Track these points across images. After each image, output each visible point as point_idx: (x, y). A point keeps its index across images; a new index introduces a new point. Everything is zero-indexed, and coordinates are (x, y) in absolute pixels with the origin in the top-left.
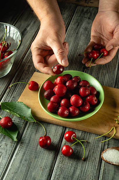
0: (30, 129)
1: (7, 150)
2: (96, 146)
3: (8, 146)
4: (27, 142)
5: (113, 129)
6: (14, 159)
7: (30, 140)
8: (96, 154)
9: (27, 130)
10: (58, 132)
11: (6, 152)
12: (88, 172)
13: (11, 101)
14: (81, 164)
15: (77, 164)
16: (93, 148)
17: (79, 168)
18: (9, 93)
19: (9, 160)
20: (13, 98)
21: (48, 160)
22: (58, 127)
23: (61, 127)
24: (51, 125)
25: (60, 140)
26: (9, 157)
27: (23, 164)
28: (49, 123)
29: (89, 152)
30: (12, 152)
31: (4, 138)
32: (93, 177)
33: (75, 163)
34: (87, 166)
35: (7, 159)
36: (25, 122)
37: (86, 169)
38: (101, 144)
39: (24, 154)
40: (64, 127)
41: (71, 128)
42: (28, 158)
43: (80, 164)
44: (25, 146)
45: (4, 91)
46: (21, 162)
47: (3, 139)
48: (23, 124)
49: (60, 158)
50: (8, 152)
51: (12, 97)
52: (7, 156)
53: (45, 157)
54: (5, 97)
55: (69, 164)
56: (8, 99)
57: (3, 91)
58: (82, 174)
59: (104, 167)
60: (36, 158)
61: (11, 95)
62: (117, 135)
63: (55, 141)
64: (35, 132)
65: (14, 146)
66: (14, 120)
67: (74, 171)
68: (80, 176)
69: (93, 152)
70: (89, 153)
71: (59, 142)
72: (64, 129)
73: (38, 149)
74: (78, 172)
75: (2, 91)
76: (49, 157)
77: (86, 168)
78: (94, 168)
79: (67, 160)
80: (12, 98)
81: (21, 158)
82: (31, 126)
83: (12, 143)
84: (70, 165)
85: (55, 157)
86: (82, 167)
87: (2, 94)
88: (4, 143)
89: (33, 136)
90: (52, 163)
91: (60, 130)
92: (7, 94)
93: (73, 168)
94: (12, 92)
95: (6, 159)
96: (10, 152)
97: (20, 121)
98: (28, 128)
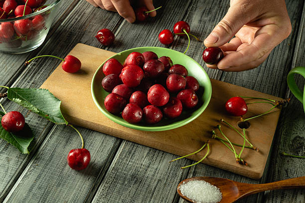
0: (55, 137)
1: (8, 168)
2: (171, 175)
3: (12, 162)
4: (47, 158)
5: (206, 146)
6: (19, 185)
7: (52, 156)
8: (169, 188)
9: (51, 137)
10: (105, 146)
11: (6, 172)
16: (166, 177)
18: (27, 75)
19: (9, 185)
20: (33, 83)
21: (80, 190)
22: (108, 138)
23: (113, 139)
24: (95, 133)
25: (107, 160)
26: (10, 180)
27: (34, 195)
28: (92, 130)
29: (158, 183)
30: (17, 173)
31: (6, 148)
35: (6, 184)
36: (49, 125)
38: (181, 173)
39: (39, 177)
40: (117, 138)
41: (130, 142)
42: (45, 184)
44: (42, 164)
45: (18, 72)
46: (30, 190)
47: (3, 150)
48: (43, 129)
49: (103, 190)
50: (9, 171)
51: (32, 82)
52: (7, 178)
53: (76, 186)
54: (19, 82)
55: (117, 201)
56: (23, 85)
57: (16, 72)
60: (59, 185)
61: (31, 80)
63: (99, 160)
64: (64, 143)
65: (22, 162)
66: (29, 119)
69: (165, 184)
70: (157, 185)
71: (106, 163)
72: (118, 142)
73: (65, 171)
75: (14, 72)
76: (84, 186)
81: (31, 184)
82: (58, 133)
83: (18, 158)
85: (94, 188)
87: (13, 76)
88: (4, 156)
89: (59, 150)
90: (88, 196)
91: (110, 143)
92: (23, 76)
94: (32, 75)
95: (4, 183)
96: (13, 172)
97: (39, 122)
98: (53, 134)
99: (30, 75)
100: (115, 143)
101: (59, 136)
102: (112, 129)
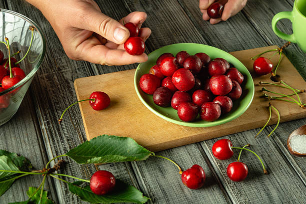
0: (147, 174)
2: (265, 146)
4: (160, 194)
7: (163, 191)
8: (275, 157)
9: (143, 176)
10: (194, 155)
12: (286, 185)
13: (70, 147)
14: (268, 180)
15: (263, 184)
16: (264, 150)
17: (270, 187)
18: (52, 136)
20: (68, 140)
22: (189, 148)
23: (194, 146)
24: (175, 151)
25: (208, 165)
28: (169, 149)
32: (298, 188)
33: (259, 185)
34: (277, 178)
36: (129, 168)
37: (280, 183)
38: (269, 140)
40: (196, 143)
41: (209, 140)
43: (267, 182)
48: (128, 173)
49: (233, 190)
51: (65, 139)
53: (210, 202)
54: (52, 146)
55: (252, 191)
56: (61, 148)
57: (38, 139)
58: (282, 193)
59: (299, 166)
61: (62, 138)
62: (282, 115)
64: (159, 174)
67: (269, 195)
68: (281, 197)
69: (269, 156)
71: (210, 168)
73: (189, 196)
74: (274, 194)
75: (36, 140)
76: (217, 198)
77: (279, 181)
78: (288, 175)
79: (244, 186)
80: (66, 142)
82: (145, 169)
84: (255, 190)
85: (224, 193)
86: (273, 184)
87: (39, 145)
89: (162, 182)
91: (194, 149)
92: (51, 140)
93: (263, 193)
97: (117, 170)
98: (142, 173)
99: (56, 134)
100: (198, 148)
101: (149, 171)
102: (192, 137)
